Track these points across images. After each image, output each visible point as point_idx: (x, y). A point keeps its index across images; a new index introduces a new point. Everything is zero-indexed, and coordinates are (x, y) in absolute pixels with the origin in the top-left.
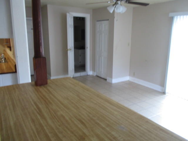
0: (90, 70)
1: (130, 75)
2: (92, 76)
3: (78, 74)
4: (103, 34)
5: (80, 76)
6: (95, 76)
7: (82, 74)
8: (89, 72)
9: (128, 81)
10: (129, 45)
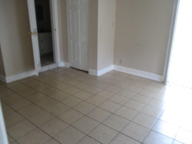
0: (61, 61)
1: (114, 63)
2: (65, 69)
3: (46, 68)
4: (79, 10)
5: (50, 70)
6: (70, 68)
7: (51, 67)
8: (60, 63)
9: (113, 70)
10: (113, 25)
